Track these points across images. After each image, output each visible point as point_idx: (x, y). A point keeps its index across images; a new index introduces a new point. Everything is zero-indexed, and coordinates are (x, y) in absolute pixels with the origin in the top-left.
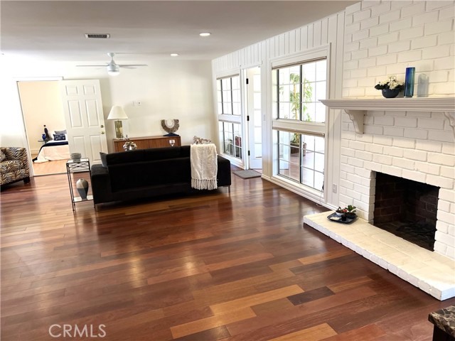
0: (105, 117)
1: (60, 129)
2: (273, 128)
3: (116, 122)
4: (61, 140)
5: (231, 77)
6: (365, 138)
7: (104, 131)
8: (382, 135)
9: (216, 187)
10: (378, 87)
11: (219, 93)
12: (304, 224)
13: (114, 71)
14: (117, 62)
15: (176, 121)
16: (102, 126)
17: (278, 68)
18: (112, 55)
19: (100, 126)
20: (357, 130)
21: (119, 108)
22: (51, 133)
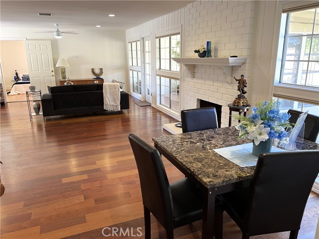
0: (55, 65)
1: (26, 73)
2: (157, 75)
3: (61, 69)
4: (26, 80)
5: (136, 42)
6: (195, 80)
7: (54, 74)
8: (201, 78)
9: (120, 109)
10: (196, 51)
11: (130, 52)
12: (164, 129)
13: (59, 35)
14: (61, 30)
15: (101, 69)
16: (52, 71)
17: (159, 38)
18: (57, 25)
19: (51, 71)
20: (191, 76)
21: (63, 60)
22: (20, 76)
